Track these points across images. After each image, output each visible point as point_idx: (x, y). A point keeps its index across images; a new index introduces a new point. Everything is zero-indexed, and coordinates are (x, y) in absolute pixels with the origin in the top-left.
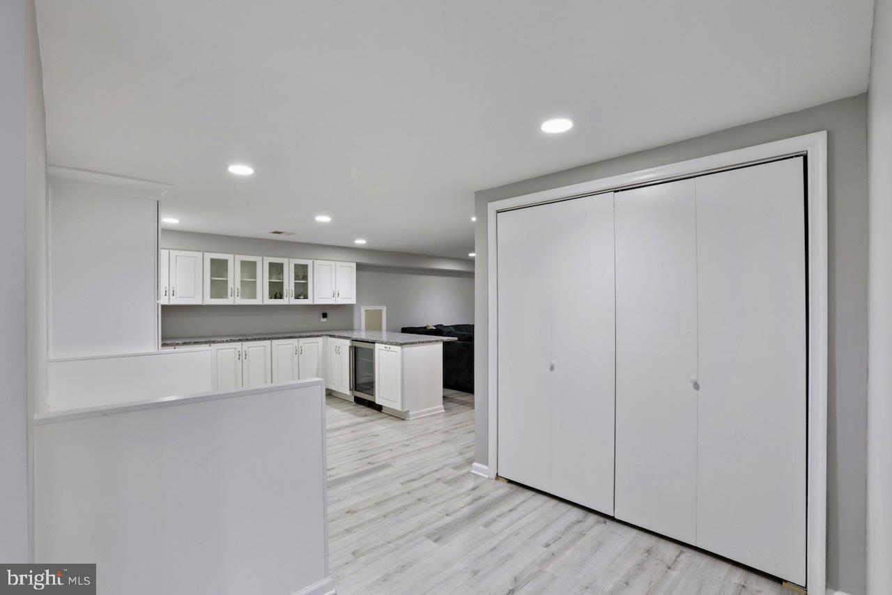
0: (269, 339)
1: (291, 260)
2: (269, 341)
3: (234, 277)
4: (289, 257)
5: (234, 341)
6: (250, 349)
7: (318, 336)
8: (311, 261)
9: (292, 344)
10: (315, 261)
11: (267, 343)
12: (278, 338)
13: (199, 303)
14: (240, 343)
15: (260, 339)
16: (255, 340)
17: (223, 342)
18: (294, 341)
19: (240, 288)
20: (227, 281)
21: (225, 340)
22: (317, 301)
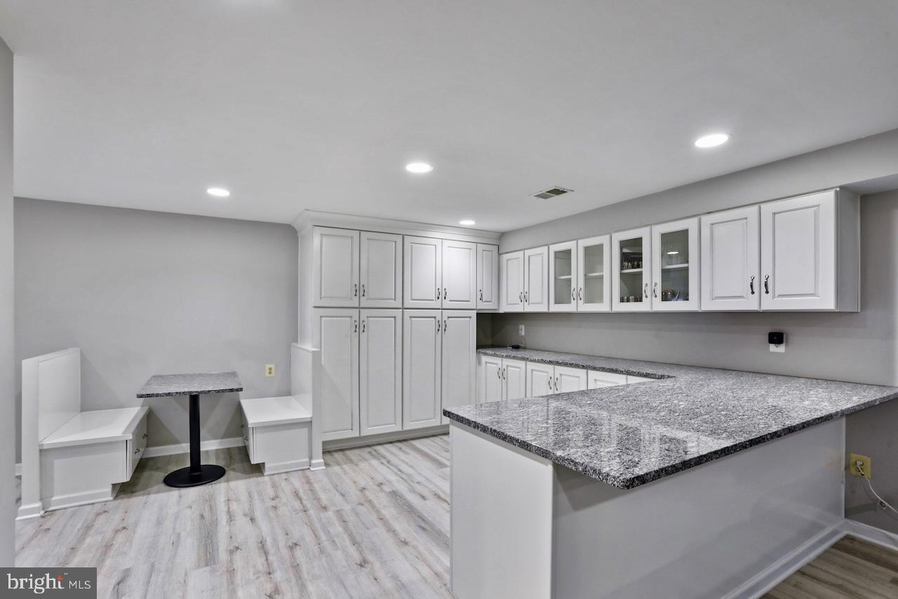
0: (583, 367)
1: (654, 227)
2: (583, 371)
3: (577, 274)
4: (651, 224)
5: (545, 362)
6: (563, 377)
8: (696, 219)
10: (704, 220)
12: (595, 368)
13: (545, 309)
14: (552, 367)
19: (583, 290)
20: (570, 280)
21: (537, 359)
22: (709, 306)
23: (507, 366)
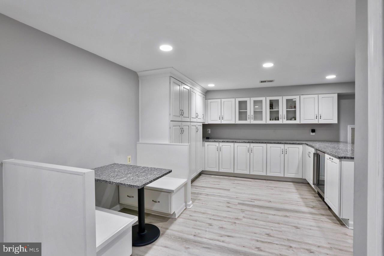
0: (265, 143)
1: (283, 97)
2: (265, 144)
3: (250, 110)
4: (282, 96)
5: (246, 142)
6: (254, 147)
7: (299, 144)
8: (298, 96)
9: (280, 147)
10: (301, 96)
11: (264, 145)
12: (271, 143)
13: (234, 123)
14: (249, 144)
15: (259, 143)
16: (257, 143)
17: (240, 142)
18: (282, 146)
19: (253, 116)
20: (247, 112)
21: (241, 141)
22: (303, 122)
23: (222, 146)
